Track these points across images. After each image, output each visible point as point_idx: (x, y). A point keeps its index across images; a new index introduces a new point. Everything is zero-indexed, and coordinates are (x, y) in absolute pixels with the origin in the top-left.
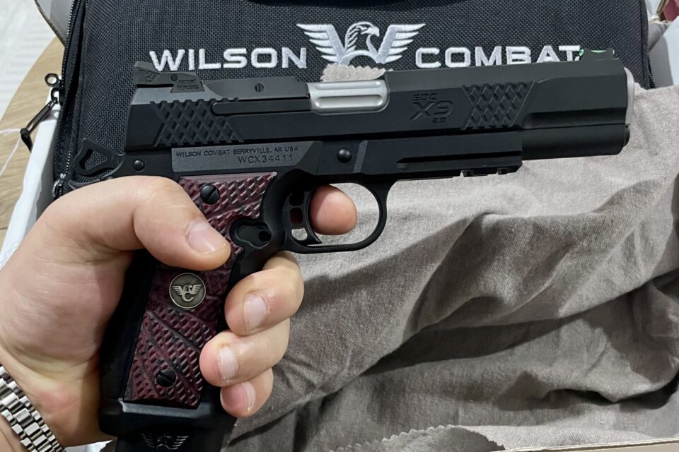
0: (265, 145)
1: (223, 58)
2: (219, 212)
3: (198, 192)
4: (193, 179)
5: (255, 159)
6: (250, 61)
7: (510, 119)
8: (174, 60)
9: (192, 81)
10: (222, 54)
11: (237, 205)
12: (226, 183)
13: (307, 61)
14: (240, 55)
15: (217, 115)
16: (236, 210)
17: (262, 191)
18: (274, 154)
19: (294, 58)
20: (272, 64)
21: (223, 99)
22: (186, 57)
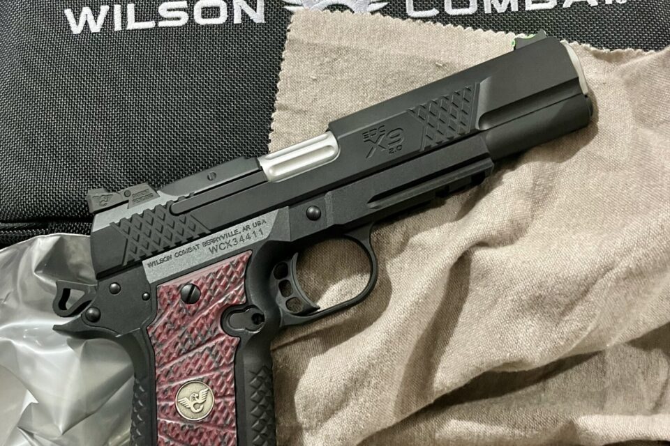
0: (232, 229)
1: (157, 14)
2: (204, 308)
3: (178, 295)
4: (170, 284)
5: (226, 245)
6: (193, 17)
7: (464, 125)
8: (96, 19)
9: (145, 191)
10: (157, 9)
11: (220, 295)
12: (204, 277)
13: (265, 14)
14: (180, 10)
15: (177, 215)
16: (220, 301)
17: (241, 274)
18: (245, 234)
19: (249, 10)
20: (222, 19)
21: (179, 198)
22: (110, 15)
